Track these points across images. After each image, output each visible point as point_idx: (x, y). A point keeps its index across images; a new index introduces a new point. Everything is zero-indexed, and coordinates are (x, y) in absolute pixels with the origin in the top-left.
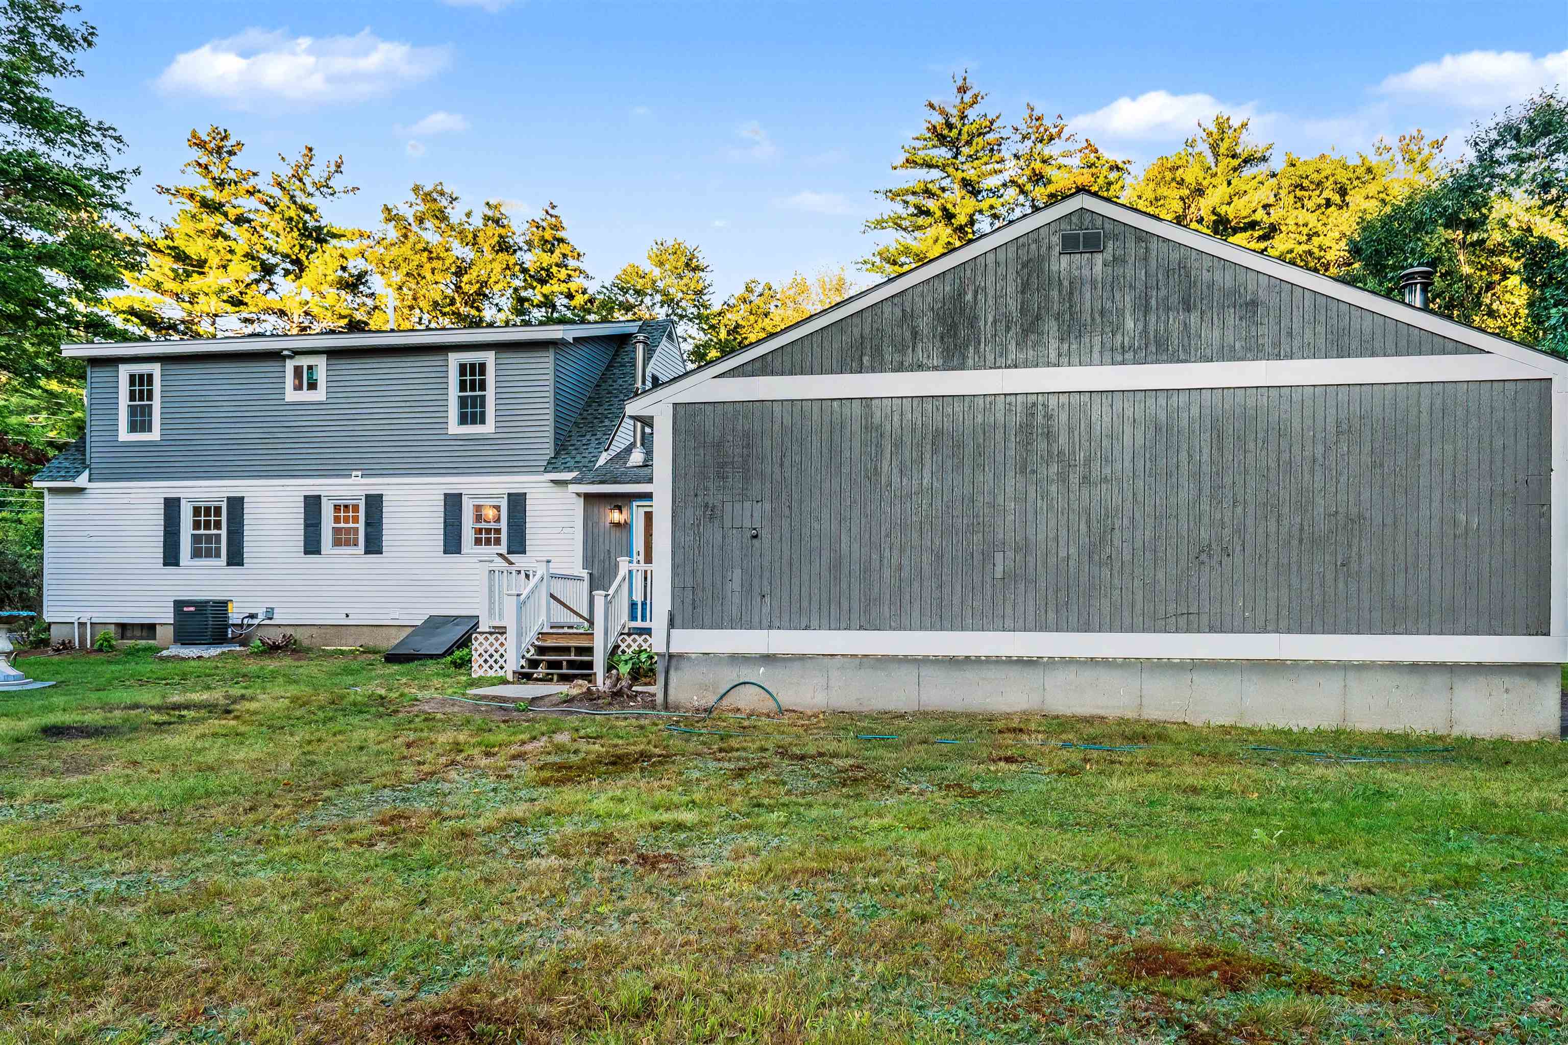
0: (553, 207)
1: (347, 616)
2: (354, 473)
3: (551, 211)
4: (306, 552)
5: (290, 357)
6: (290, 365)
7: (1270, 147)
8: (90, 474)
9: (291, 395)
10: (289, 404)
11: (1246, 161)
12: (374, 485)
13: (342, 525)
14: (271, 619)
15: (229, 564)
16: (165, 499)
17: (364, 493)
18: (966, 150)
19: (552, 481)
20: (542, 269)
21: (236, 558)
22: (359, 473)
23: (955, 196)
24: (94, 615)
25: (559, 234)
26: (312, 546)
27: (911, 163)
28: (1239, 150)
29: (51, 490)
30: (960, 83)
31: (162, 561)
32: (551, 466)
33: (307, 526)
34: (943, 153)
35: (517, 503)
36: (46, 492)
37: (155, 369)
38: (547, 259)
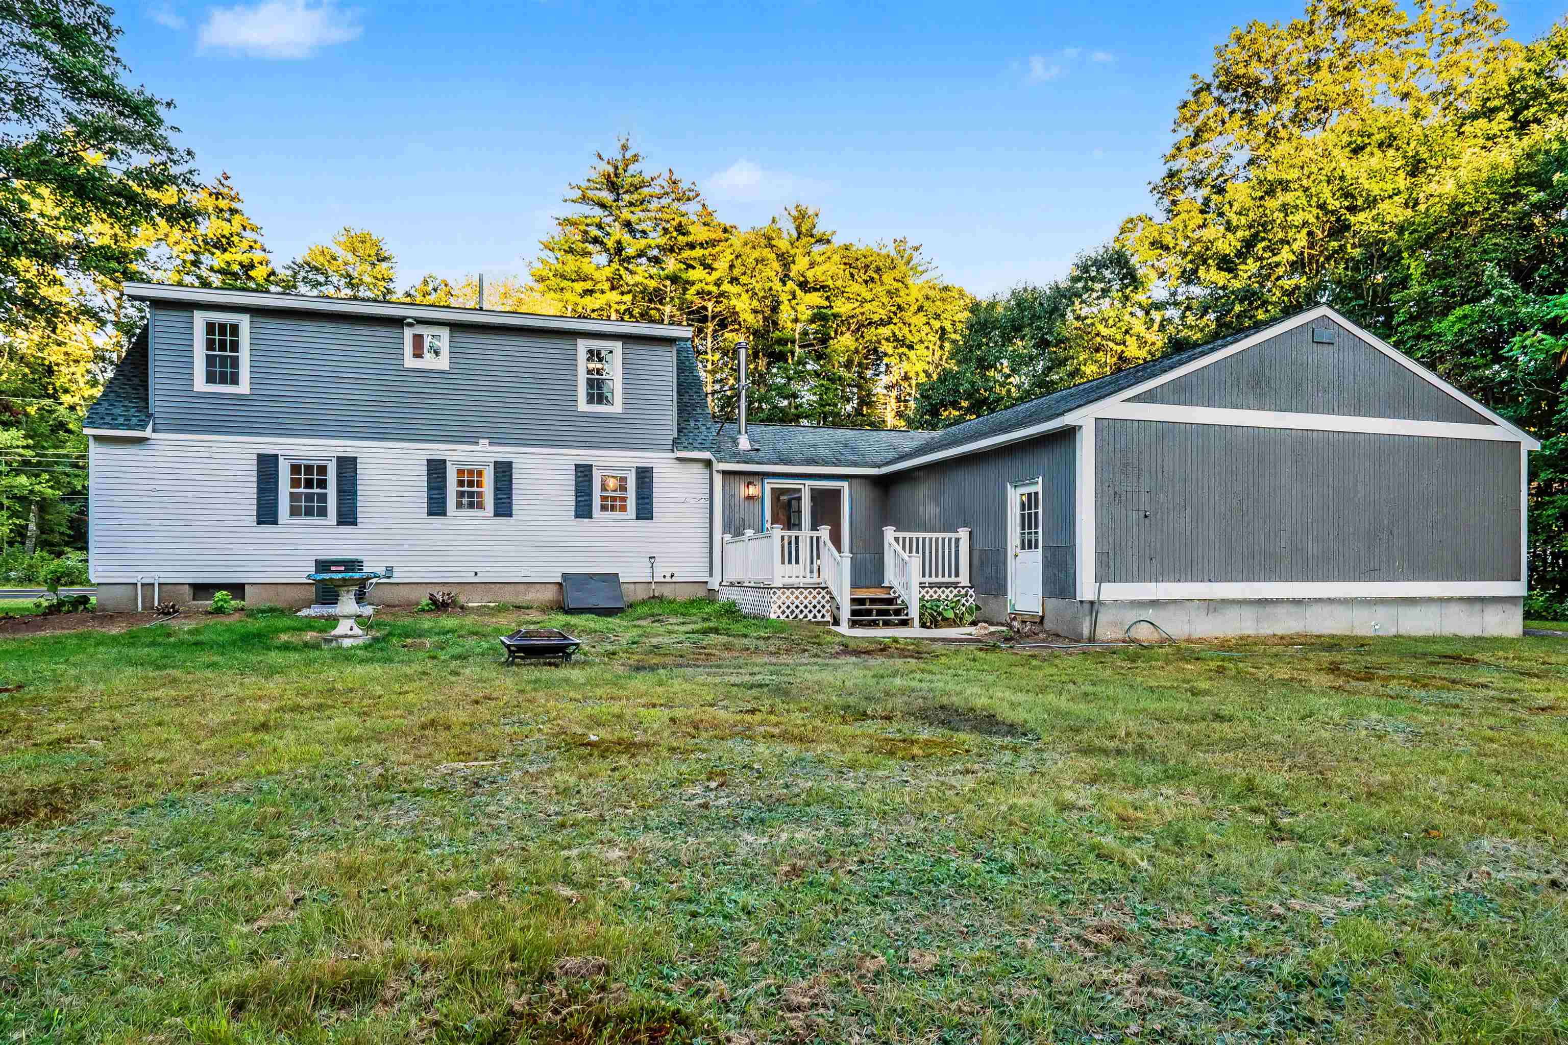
0: (227, 178)
1: (476, 574)
2: (481, 441)
3: (223, 181)
4: (430, 514)
5: (410, 325)
6: (408, 333)
7: (834, 233)
8: (154, 424)
9: (409, 362)
10: (408, 370)
11: (817, 241)
12: (503, 453)
13: (466, 489)
14: (389, 577)
15: (339, 523)
16: (259, 455)
17: (493, 460)
18: (627, 197)
19: (678, 459)
20: (223, 236)
21: (347, 517)
22: (487, 441)
23: (618, 233)
24: (162, 575)
25: (234, 205)
26: (437, 508)
27: (584, 199)
28: (814, 232)
29: (97, 438)
30: (623, 141)
31: (255, 518)
32: (676, 444)
33: (430, 489)
34: (606, 196)
35: (644, 476)
36: (91, 439)
37: (244, 322)
38: (226, 229)
